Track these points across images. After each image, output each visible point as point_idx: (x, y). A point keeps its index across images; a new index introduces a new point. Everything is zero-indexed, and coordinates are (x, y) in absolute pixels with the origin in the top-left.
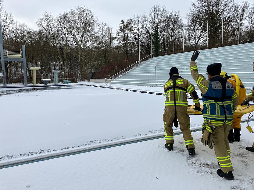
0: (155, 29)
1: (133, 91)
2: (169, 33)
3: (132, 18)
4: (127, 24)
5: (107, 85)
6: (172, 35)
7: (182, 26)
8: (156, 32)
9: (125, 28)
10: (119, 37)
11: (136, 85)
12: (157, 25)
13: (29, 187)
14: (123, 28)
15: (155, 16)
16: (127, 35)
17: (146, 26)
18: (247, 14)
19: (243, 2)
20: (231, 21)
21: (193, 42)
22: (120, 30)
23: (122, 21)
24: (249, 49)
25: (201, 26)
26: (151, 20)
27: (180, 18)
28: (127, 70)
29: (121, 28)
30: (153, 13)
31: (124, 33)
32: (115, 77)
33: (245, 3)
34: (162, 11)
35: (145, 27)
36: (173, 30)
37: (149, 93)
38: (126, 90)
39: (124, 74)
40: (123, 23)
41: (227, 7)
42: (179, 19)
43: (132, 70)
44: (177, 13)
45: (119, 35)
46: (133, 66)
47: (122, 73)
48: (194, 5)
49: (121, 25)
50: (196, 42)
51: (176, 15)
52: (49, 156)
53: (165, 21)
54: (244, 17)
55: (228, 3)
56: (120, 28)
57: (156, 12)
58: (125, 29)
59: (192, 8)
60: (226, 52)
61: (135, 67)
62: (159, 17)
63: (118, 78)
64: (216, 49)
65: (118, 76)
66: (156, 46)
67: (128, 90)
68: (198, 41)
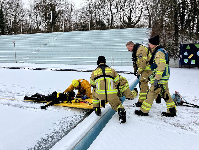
33: (72, 2)
64: (62, 33)
68: (40, 25)
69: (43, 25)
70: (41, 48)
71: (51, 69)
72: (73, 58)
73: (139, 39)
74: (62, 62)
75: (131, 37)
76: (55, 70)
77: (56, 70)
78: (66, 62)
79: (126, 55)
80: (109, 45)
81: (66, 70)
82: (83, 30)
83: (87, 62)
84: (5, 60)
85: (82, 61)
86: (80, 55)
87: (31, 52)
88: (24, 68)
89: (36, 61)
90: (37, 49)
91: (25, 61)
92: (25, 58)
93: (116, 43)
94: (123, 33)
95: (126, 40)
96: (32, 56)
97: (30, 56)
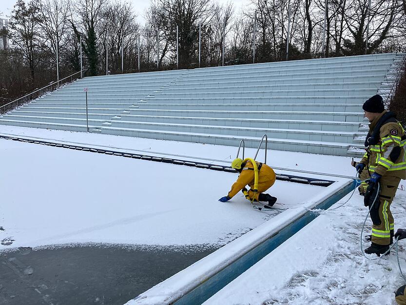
0: (89, 27)
1: (33, 142)
2: (115, 38)
4: (31, 9)
6: (119, 41)
7: (136, 28)
8: (91, 32)
9: (27, 15)
10: (13, 31)
11: (48, 127)
12: (92, 19)
14: (23, 14)
15: (88, 3)
17: (70, 18)
18: (231, 23)
19: (226, 3)
21: (154, 58)
22: (16, 18)
24: (239, 74)
26: (80, 8)
27: (133, 14)
28: (31, 98)
29: (17, 13)
31: (23, 25)
32: (3, 111)
33: (229, 5)
35: (69, 20)
36: (122, 33)
38: (18, 140)
39: (24, 104)
40: (22, 5)
41: (205, 7)
42: (132, 16)
43: (42, 97)
44: (128, 5)
45: (13, 28)
46: (44, 91)
47: (19, 103)
49: (17, 8)
50: (160, 58)
51: (126, 7)
53: (107, 15)
54: (228, 27)
56: (14, 14)
58: (26, 18)
60: (207, 76)
61: (49, 93)
62: (96, 5)
63: (9, 112)
65: (11, 107)
67: (23, 140)
70: (142, 102)
71: (123, 154)
73: (370, 84)
74: (170, 134)
75: (348, 78)
76: (130, 157)
77: (132, 156)
78: (177, 135)
79: (325, 124)
80: (285, 98)
81: (151, 159)
82: (240, 63)
85: (211, 135)
86: (212, 120)
87: (121, 110)
89: (121, 130)
90: (134, 104)
91: (104, 129)
92: (106, 123)
95: (333, 85)
96: (120, 119)
97: (116, 119)
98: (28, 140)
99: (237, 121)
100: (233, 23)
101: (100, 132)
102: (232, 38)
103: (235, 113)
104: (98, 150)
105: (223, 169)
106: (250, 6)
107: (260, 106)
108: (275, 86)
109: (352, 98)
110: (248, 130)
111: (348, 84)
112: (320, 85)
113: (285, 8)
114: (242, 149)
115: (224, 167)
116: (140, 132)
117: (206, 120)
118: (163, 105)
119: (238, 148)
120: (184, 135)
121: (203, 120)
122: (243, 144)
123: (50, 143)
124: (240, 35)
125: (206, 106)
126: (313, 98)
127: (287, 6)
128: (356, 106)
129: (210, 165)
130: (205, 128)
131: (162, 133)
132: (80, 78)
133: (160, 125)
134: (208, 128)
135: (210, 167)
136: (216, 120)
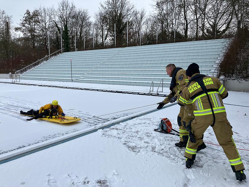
1: (50, 86)
3: (38, 9)
4: (34, 15)
5: (16, 81)
6: (81, 32)
7: (89, 24)
8: (66, 26)
9: (31, 19)
10: (24, 28)
13: (25, 184)
14: (29, 19)
15: (64, 11)
16: (33, 27)
17: (54, 19)
18: (144, 20)
19: (141, 9)
20: (131, 25)
22: (25, 21)
23: (28, 11)
25: (108, 26)
26: (59, 14)
28: (36, 65)
29: (26, 18)
30: (62, 8)
31: (30, 24)
32: (22, 72)
33: (142, 10)
34: (71, 6)
35: (54, 21)
37: (70, 88)
38: (41, 86)
39: (32, 68)
40: (28, 13)
41: (129, 12)
42: (88, 17)
43: (41, 64)
44: (86, 11)
45: (24, 26)
46: (42, 61)
47: (30, 68)
48: (102, 6)
49: (26, 15)
51: (84, 12)
52: (16, 155)
53: (73, 17)
55: (130, 8)
56: (24, 19)
57: (65, 7)
59: (101, 8)
61: (45, 62)
62: (68, 12)
63: (25, 73)
64: (124, 49)
65: (25, 70)
66: (66, 41)
67: (44, 86)
68: (105, 39)
69: (110, 39)
70: (99, 66)
71: (98, 90)
72: (129, 78)
74: (116, 82)
75: (204, 52)
77: (102, 91)
78: (120, 82)
81: (112, 92)
82: (149, 44)
83: (142, 83)
84: (63, 79)
85: (136, 81)
86: (137, 74)
87: (88, 70)
88: (73, 88)
89: (90, 80)
90: (95, 67)
91: (81, 80)
92: (81, 77)
93: (183, 59)
94: (195, 47)
95: (197, 55)
96: (89, 75)
97: (86, 75)
98: (47, 86)
99: (149, 74)
100: (145, 20)
101: (79, 82)
102: (144, 29)
103: (148, 70)
104: (85, 89)
105: (144, 94)
106: (154, 12)
107: (160, 66)
108: (168, 56)
109: (205, 62)
110: (154, 78)
111: (204, 55)
112: (190, 55)
113: (174, 13)
114: (152, 87)
115: (145, 93)
116: (100, 81)
117: (133, 74)
118: (111, 67)
119: (150, 87)
120: (123, 82)
121: (132, 74)
122: (153, 85)
123: (60, 87)
124: (149, 27)
125: (133, 67)
126: (187, 62)
127: (175, 12)
128: (206, 66)
129: (138, 93)
130: (133, 78)
131: (112, 81)
132: (61, 53)
133: (110, 77)
134: (135, 78)
135: (138, 94)
136: (139, 74)
